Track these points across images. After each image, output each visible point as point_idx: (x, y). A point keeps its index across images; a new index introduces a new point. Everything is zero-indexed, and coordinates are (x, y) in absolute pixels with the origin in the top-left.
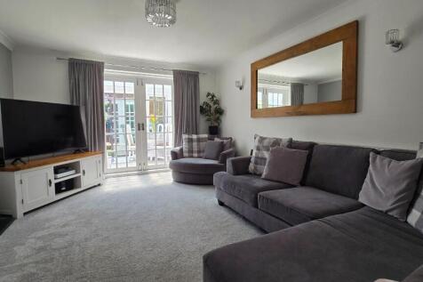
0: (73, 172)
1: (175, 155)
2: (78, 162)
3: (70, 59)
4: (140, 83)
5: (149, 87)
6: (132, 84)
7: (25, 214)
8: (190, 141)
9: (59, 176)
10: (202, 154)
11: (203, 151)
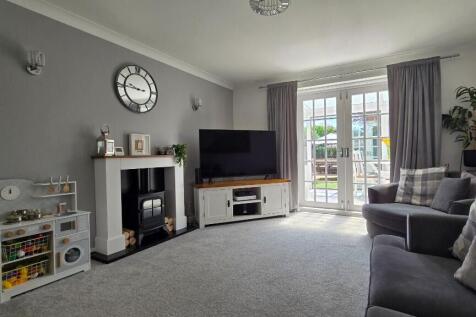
0: (254, 197)
1: (375, 195)
2: (259, 188)
3: (268, 86)
4: (344, 96)
5: (356, 100)
6: (334, 99)
7: (206, 226)
8: (411, 178)
9: (239, 198)
10: (428, 202)
11: (432, 196)
